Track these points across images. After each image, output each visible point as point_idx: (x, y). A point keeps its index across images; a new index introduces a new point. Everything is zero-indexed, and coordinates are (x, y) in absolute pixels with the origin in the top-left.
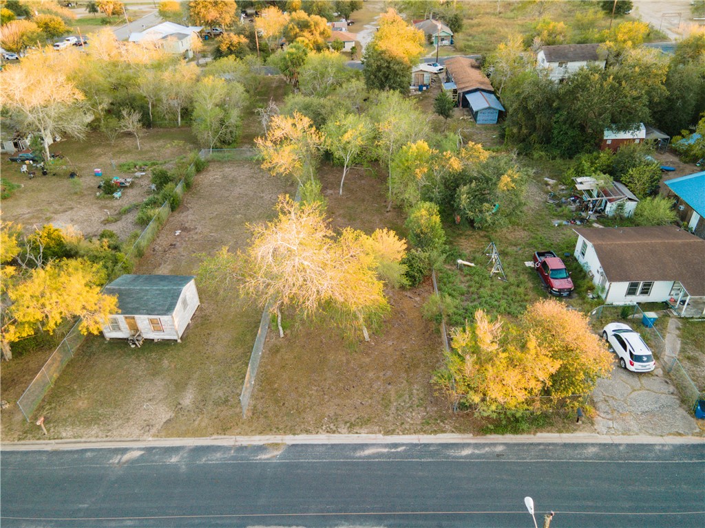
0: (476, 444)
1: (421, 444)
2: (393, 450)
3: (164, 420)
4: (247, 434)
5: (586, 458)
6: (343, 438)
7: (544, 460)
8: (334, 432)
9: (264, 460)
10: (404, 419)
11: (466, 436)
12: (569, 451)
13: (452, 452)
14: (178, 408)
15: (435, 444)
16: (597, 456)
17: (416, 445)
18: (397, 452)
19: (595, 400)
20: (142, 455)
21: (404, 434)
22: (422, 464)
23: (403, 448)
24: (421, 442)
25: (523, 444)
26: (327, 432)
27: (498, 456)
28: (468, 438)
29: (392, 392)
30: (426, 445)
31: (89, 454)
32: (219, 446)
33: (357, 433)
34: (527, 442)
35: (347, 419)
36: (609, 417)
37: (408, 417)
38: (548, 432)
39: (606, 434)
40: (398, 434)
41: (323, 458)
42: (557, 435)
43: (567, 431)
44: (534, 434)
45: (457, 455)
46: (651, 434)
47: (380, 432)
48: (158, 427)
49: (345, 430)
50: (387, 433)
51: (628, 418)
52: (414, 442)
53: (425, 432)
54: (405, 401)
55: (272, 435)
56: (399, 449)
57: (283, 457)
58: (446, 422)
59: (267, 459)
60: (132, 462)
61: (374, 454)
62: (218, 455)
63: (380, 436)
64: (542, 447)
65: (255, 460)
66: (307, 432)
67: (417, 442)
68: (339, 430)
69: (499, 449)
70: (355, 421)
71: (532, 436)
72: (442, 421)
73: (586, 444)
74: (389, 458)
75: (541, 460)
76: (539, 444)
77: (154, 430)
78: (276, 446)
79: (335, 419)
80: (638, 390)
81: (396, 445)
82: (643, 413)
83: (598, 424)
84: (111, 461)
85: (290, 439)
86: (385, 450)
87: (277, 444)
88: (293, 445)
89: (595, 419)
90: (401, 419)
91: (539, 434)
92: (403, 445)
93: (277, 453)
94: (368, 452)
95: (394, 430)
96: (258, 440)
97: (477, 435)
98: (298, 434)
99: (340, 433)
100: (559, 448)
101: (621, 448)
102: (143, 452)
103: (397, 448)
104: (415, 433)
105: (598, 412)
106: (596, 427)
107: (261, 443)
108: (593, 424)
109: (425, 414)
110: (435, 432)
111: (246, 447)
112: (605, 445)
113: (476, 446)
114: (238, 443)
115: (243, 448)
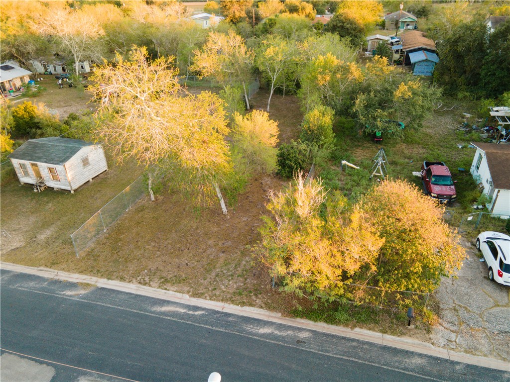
0: (281, 324)
1: (223, 313)
2: (191, 312)
3: (13, 248)
4: (69, 271)
5: (406, 369)
6: (151, 291)
7: (351, 359)
8: (145, 284)
9: (67, 296)
10: (219, 286)
11: (274, 314)
12: (387, 356)
13: (249, 328)
14: (32, 240)
15: (237, 316)
16: (421, 370)
17: (218, 312)
18: (194, 315)
19: (441, 306)
21: (211, 299)
23: (203, 312)
24: (224, 311)
25: (334, 336)
26: (139, 283)
27: (299, 342)
28: (276, 317)
29: (221, 260)
30: (227, 315)
33: (166, 289)
34: (340, 335)
35: (164, 275)
36: (455, 328)
37: (223, 284)
38: (370, 329)
39: (444, 347)
40: (205, 298)
41: (119, 306)
42: (379, 334)
43: (393, 333)
44: (352, 328)
45: (253, 331)
46: (504, 359)
47: (188, 292)
49: (157, 285)
50: (196, 295)
51: (479, 335)
52: (217, 310)
53: (233, 302)
54: (228, 269)
55: (90, 275)
56: (197, 313)
57: (85, 297)
58: (260, 296)
59: (71, 296)
61: (169, 312)
62: (32, 284)
63: (187, 296)
64: (355, 344)
65: (60, 294)
66: (122, 279)
67: (220, 309)
68: (151, 283)
69: (305, 335)
70: (170, 278)
71: (349, 330)
72: (255, 295)
73: (412, 353)
74: (182, 319)
75: (347, 358)
76: (353, 340)
78: (86, 285)
80: (502, 306)
81: (196, 308)
82: (501, 332)
83: (436, 333)
85: (103, 283)
86: (183, 311)
87: (88, 285)
88: (103, 289)
89: (434, 327)
90: (215, 285)
91: (357, 330)
92: (204, 309)
93: (82, 292)
94: (165, 309)
95: (203, 294)
97: (287, 316)
98: (112, 280)
99: (150, 286)
100: (375, 349)
101: (458, 367)
103: (196, 311)
104: (222, 300)
105: (440, 321)
106: (431, 336)
107: (75, 281)
108: (429, 331)
109: (242, 284)
110: (243, 304)
111: (60, 282)
112: (437, 359)
113: (280, 327)
114: (57, 278)
115: (57, 282)
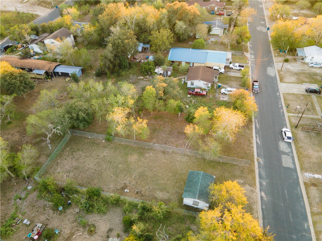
3: (250, 187)
6: (255, 146)
11: (253, 124)
13: (258, 128)
20: (263, 192)
22: (262, 133)
26: (253, 148)
30: (256, 131)
31: (264, 207)
32: (259, 173)
33: (253, 143)
37: (248, 132)
41: (261, 150)
48: (252, 188)
50: (252, 137)
53: (252, 131)
55: (254, 160)
56: (257, 136)
57: (262, 158)
58: (249, 126)
59: (263, 161)
60: (266, 194)
62: (262, 172)
66: (253, 152)
67: (255, 133)
69: (256, 120)
70: (249, 143)
74: (260, 138)
77: (254, 189)
78: (257, 160)
79: (249, 146)
81: (256, 137)
84: (266, 200)
86: (258, 139)
88: (257, 156)
92: (256, 135)
93: (260, 159)
94: (259, 141)
96: (256, 164)
102: (262, 192)
107: (257, 163)
109: (247, 129)
110: (252, 129)
111: (259, 166)
113: (255, 123)
114: (258, 168)
115: (259, 167)
